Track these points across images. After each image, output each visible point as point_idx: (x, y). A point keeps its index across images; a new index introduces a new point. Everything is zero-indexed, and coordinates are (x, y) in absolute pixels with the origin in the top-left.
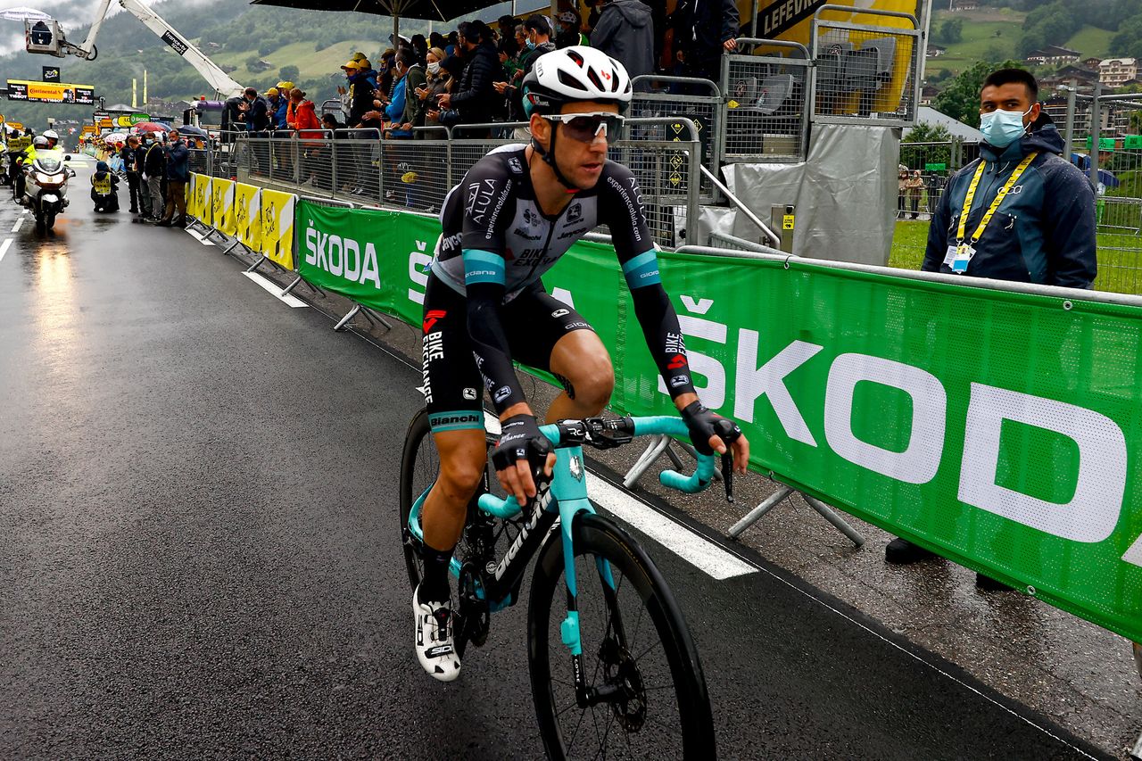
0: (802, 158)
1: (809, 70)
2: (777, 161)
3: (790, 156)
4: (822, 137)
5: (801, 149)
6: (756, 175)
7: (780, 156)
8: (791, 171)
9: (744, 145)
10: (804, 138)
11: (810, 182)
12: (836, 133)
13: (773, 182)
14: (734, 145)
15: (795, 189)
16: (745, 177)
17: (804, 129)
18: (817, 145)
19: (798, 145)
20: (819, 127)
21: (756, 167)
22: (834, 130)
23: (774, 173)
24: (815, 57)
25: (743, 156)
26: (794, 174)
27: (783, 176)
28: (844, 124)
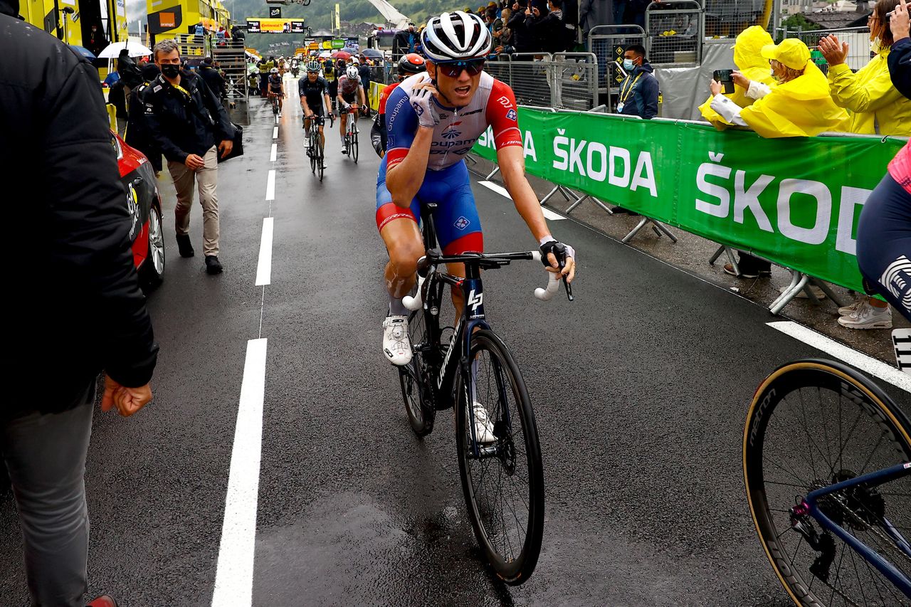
0: (699, 64)
1: (700, 14)
2: (682, 66)
3: (691, 63)
4: (710, 51)
5: (698, 59)
6: (668, 75)
7: (685, 63)
8: (691, 71)
9: (661, 58)
10: (699, 53)
11: (704, 77)
12: (720, 48)
13: (680, 78)
14: (654, 59)
15: (694, 82)
16: (662, 76)
17: (699, 48)
18: (707, 56)
19: (696, 57)
20: (708, 46)
21: (668, 70)
22: (718, 47)
23: (679, 73)
24: (704, 6)
25: (661, 65)
26: (692, 73)
27: (685, 74)
28: (725, 43)
